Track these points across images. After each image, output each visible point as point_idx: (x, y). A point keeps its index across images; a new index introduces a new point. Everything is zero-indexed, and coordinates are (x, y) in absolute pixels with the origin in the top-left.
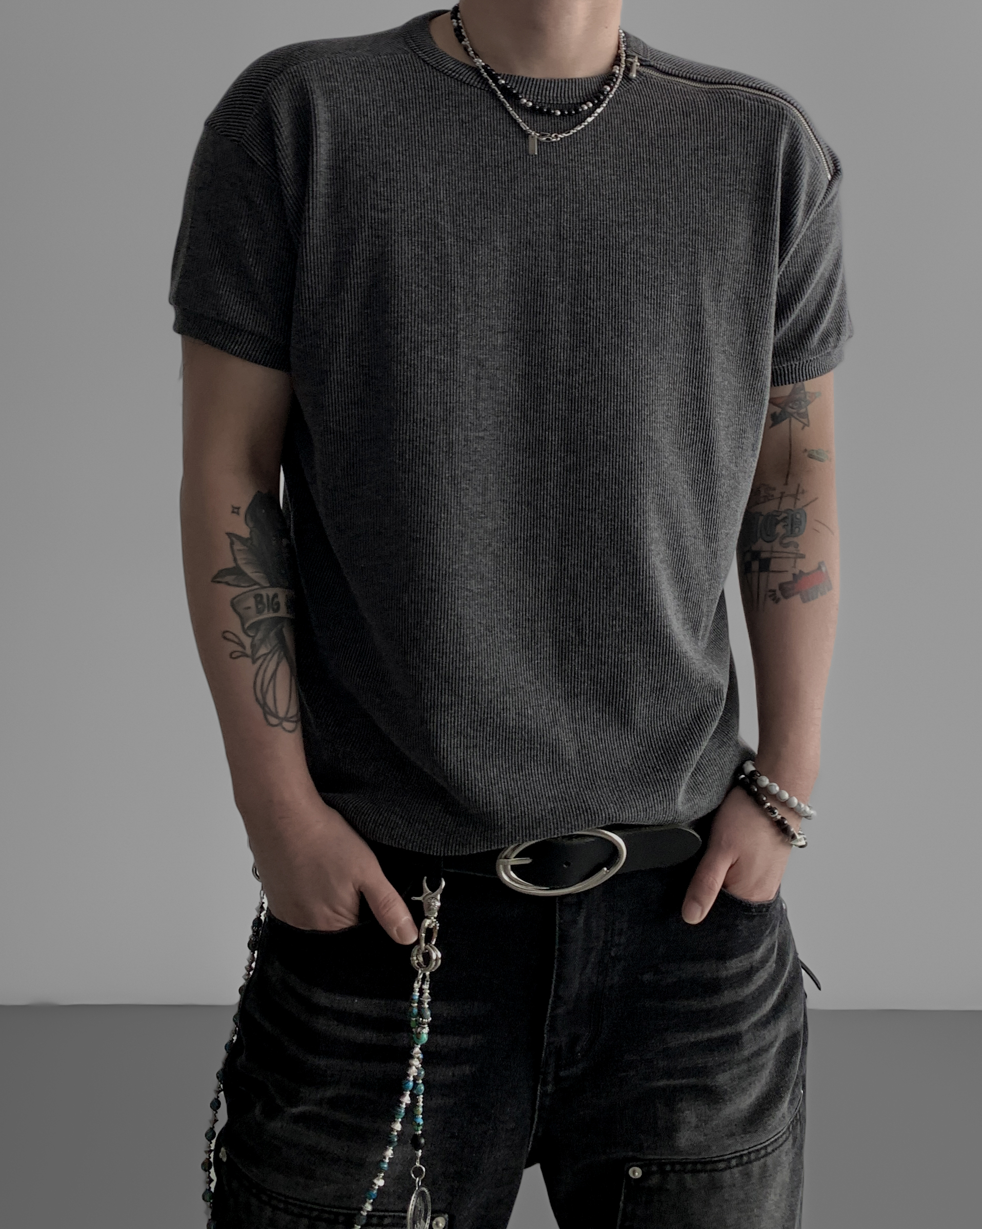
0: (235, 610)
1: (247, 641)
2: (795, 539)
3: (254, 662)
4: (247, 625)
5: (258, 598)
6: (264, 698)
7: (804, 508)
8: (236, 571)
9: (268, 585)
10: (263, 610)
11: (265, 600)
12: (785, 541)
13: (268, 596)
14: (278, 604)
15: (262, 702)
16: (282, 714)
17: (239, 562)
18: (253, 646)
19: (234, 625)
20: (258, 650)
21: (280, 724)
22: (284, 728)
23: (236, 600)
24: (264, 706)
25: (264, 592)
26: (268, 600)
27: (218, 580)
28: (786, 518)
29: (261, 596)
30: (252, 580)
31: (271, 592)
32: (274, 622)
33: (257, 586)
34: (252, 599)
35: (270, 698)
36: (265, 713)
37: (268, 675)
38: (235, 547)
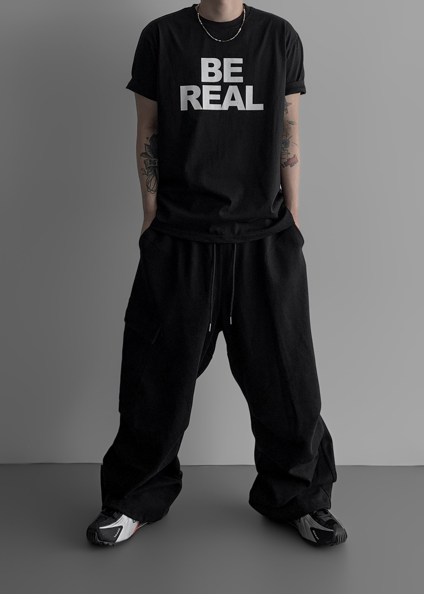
0: (145, 163)
1: (146, 171)
2: (287, 149)
3: (148, 176)
4: (147, 167)
5: (150, 161)
7: (290, 139)
8: (146, 153)
9: (153, 157)
10: (152, 164)
11: (152, 162)
12: (285, 149)
14: (155, 163)
15: (147, 185)
16: (152, 189)
17: (147, 151)
18: (148, 172)
19: (144, 166)
20: (149, 173)
21: (151, 192)
23: (145, 161)
25: (152, 159)
27: (141, 155)
28: (284, 142)
29: (151, 160)
30: (149, 156)
31: (154, 160)
32: (154, 167)
33: (150, 158)
34: (149, 161)
35: (149, 185)
36: (147, 188)
37: (150, 180)
38: (146, 147)
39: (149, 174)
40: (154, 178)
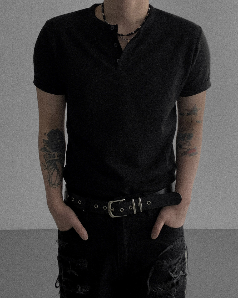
0: (44, 158)
3: (48, 170)
4: (47, 162)
6: (49, 179)
7: (194, 134)
8: (45, 148)
10: (51, 158)
11: (51, 155)
12: (187, 141)
16: (53, 183)
17: (45, 146)
19: (44, 161)
20: (49, 167)
21: (52, 186)
23: (45, 155)
24: (49, 181)
25: (51, 154)
26: (52, 155)
28: (188, 135)
31: (53, 153)
32: (53, 161)
33: (49, 152)
34: (48, 155)
35: (51, 180)
36: (49, 183)
37: (51, 173)
38: (44, 143)
40: (56, 171)
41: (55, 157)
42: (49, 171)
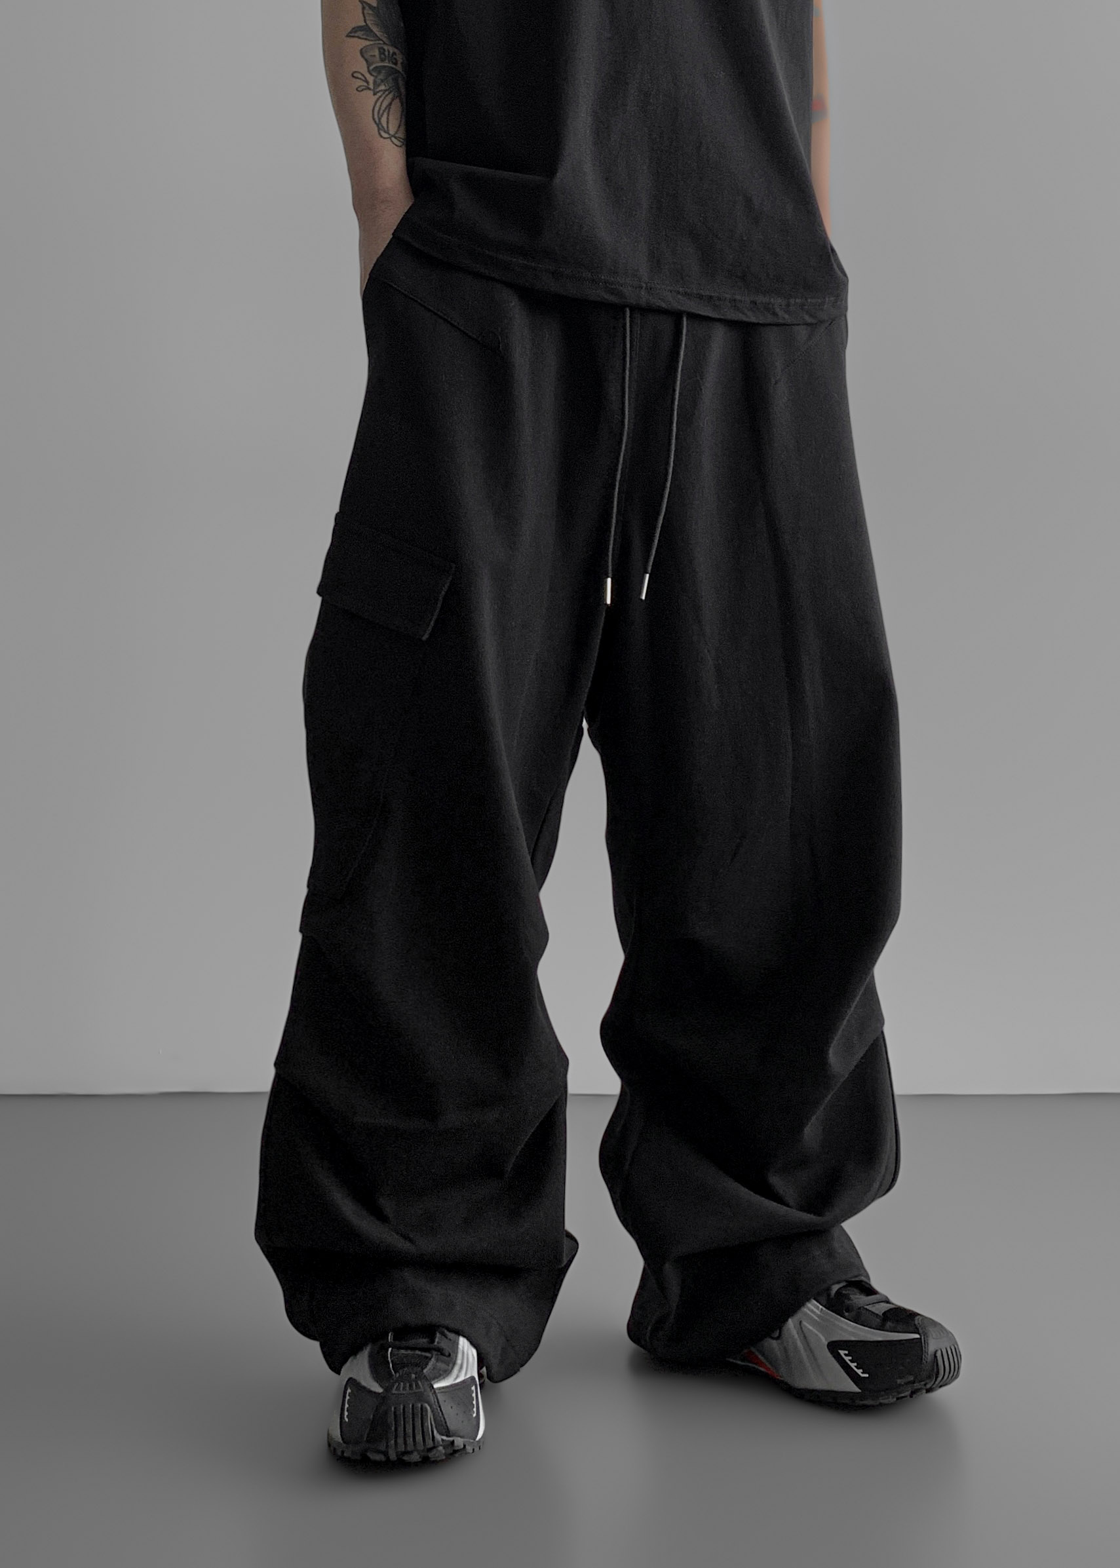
0: (363, 56)
1: (370, 80)
3: (375, 94)
4: (371, 68)
5: (381, 50)
6: (380, 119)
8: (365, 29)
9: (390, 45)
10: (385, 60)
11: (387, 53)
13: (389, 52)
14: (396, 60)
15: (377, 120)
16: (392, 132)
17: (368, 22)
18: (375, 82)
19: (362, 66)
20: (378, 87)
21: (390, 138)
22: (392, 141)
23: (364, 50)
24: (379, 124)
25: (386, 47)
26: (389, 54)
27: (352, 34)
29: (384, 50)
30: (376, 36)
31: (392, 50)
32: (392, 72)
33: (381, 42)
34: (376, 53)
35: (384, 120)
36: (379, 130)
37: (385, 105)
38: (366, 12)
39: (378, 90)
40: (397, 102)
41: (396, 64)
42: (377, 97)
